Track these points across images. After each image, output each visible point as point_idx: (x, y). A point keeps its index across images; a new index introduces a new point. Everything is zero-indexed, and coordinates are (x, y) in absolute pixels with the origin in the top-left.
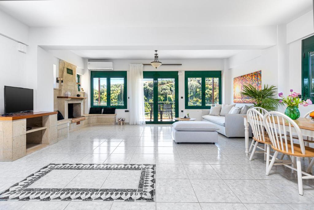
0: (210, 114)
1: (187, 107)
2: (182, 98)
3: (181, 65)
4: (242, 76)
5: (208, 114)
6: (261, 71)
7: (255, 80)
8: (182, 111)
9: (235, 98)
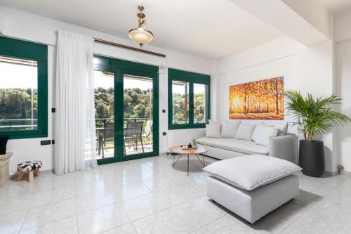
0: (207, 135)
1: (172, 126)
2: (164, 111)
3: (164, 56)
4: (246, 84)
5: (204, 135)
6: (283, 78)
7: (271, 89)
8: (164, 134)
9: (232, 113)
